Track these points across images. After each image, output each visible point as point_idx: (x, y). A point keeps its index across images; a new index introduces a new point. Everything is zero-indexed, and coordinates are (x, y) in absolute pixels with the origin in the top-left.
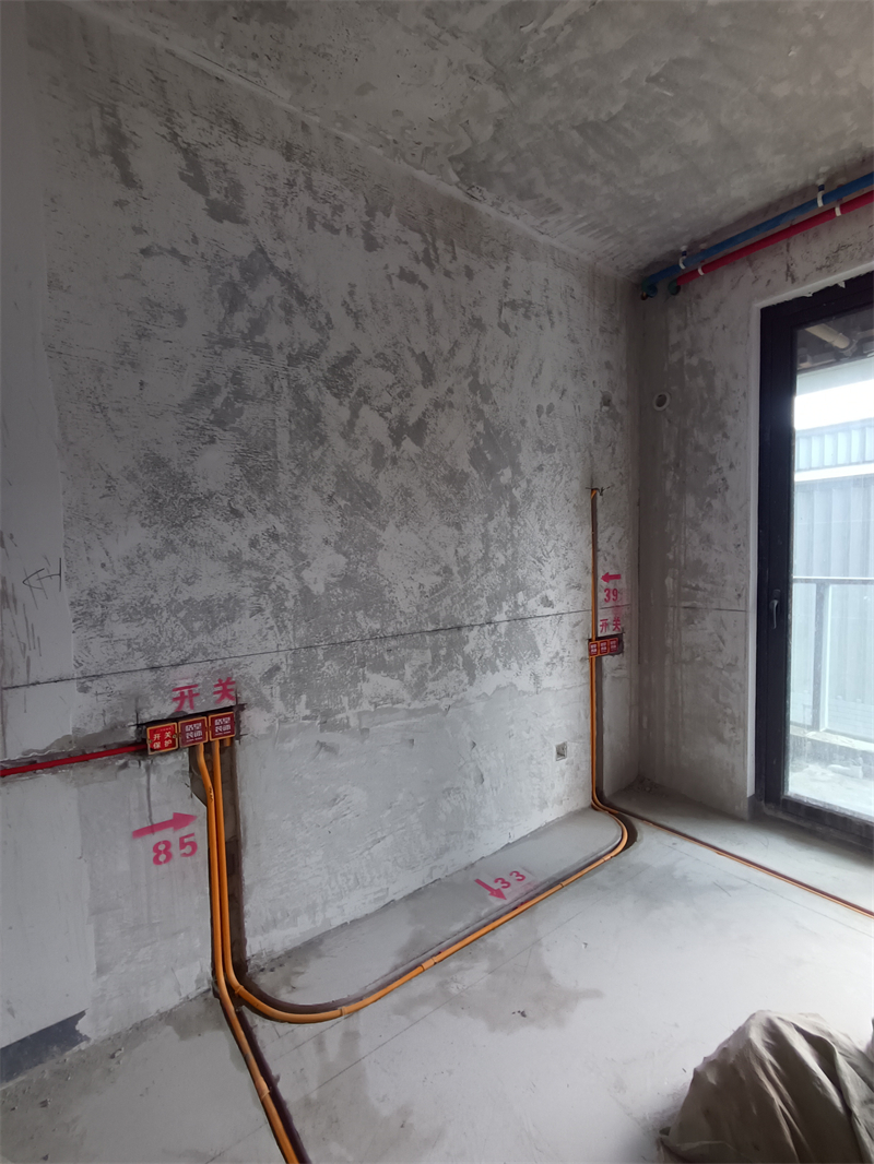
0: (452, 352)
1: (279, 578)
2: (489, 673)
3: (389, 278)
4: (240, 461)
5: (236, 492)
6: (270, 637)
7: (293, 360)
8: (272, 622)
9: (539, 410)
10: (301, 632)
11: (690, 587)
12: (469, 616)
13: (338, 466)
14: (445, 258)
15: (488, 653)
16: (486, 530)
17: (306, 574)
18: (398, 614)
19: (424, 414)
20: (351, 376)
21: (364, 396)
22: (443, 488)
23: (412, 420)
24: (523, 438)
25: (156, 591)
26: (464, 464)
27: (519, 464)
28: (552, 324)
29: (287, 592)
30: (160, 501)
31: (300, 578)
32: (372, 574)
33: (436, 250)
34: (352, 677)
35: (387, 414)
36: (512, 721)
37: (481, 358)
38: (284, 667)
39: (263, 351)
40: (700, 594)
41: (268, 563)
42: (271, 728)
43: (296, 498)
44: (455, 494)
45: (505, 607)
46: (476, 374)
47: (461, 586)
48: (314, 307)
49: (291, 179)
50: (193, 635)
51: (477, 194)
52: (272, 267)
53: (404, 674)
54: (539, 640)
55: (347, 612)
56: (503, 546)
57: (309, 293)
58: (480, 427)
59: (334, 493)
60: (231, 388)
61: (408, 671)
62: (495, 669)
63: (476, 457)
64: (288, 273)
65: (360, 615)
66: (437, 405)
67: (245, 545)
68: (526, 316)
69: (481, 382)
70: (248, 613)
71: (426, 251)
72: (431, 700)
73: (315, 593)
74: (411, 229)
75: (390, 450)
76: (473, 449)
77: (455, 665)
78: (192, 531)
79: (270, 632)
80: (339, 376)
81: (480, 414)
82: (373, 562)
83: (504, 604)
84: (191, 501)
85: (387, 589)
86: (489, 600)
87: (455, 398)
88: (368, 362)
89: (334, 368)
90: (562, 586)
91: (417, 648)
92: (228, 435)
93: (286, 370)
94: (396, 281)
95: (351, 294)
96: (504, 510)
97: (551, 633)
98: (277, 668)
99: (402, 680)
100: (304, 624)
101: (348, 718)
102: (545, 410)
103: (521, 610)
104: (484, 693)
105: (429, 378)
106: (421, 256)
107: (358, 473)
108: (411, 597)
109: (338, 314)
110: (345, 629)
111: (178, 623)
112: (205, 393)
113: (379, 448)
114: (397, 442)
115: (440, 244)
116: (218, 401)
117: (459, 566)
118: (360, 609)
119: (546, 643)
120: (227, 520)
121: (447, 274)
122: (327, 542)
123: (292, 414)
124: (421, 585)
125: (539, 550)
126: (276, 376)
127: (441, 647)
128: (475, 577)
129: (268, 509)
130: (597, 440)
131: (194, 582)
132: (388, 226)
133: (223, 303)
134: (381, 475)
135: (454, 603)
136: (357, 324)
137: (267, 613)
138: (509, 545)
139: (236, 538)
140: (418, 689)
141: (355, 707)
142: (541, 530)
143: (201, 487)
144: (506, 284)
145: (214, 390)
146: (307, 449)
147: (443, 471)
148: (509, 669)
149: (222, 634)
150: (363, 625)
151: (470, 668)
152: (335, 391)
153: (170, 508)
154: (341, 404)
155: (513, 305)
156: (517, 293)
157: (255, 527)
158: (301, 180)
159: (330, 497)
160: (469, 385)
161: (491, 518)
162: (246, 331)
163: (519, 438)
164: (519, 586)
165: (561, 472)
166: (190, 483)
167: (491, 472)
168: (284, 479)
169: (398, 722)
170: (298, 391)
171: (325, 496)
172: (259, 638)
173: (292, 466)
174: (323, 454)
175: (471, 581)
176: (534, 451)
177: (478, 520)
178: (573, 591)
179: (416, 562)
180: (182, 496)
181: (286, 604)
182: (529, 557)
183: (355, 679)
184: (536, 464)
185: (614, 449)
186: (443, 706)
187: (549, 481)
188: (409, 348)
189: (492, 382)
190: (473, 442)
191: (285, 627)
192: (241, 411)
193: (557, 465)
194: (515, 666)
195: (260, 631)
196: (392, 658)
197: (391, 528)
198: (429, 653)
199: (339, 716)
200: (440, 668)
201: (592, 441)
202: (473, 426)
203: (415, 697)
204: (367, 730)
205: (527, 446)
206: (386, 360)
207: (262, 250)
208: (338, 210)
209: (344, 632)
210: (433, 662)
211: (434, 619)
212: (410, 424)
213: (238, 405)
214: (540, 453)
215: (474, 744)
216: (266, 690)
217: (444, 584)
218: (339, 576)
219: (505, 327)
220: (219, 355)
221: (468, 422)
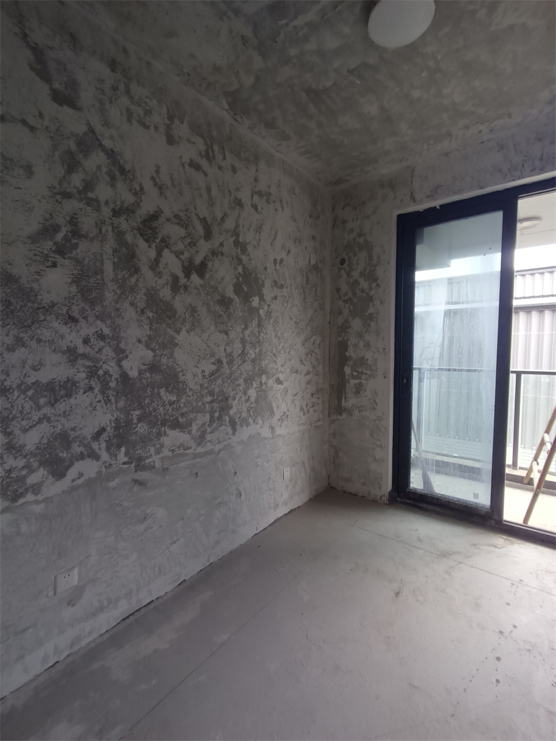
0: (223, 219)
1: (105, 366)
2: (244, 427)
3: (183, 165)
4: (76, 280)
5: (73, 304)
6: (98, 408)
7: (116, 213)
8: (100, 397)
9: (275, 261)
10: (121, 404)
11: (357, 372)
12: (233, 391)
13: (147, 289)
14: (219, 157)
15: (244, 415)
16: (244, 336)
17: (125, 363)
18: (188, 390)
19: (205, 258)
20: (157, 228)
21: (165, 243)
22: (217, 308)
23: (198, 260)
24: (265, 278)
25: (8, 376)
26: (230, 292)
27: (263, 295)
28: (283, 209)
29: (111, 376)
30: (12, 308)
31: (120, 366)
32: (171, 363)
33: (213, 151)
34: (157, 434)
35: (181, 256)
36: (258, 457)
37: (241, 225)
38: (108, 429)
39: (94, 203)
40: (364, 377)
41: (98, 356)
42: (99, 473)
43: (118, 310)
44: (225, 313)
45: (255, 385)
46: (238, 235)
47: (228, 372)
48: (131, 177)
49: (115, 85)
50: (39, 408)
51: (239, 119)
52: (101, 145)
53: (191, 430)
54: (274, 405)
55: (153, 389)
56: (253, 346)
57: (128, 167)
58: (240, 269)
59: (145, 308)
60: (69, 228)
61: (194, 427)
62: (248, 425)
63: (237, 289)
64: (113, 151)
65: (162, 391)
66: (214, 253)
67: (79, 342)
68: (268, 202)
69: (241, 241)
70: (82, 391)
71: (207, 151)
72: (209, 447)
73: (131, 377)
74: (197, 134)
75: (183, 281)
76: (235, 283)
77: (224, 423)
78: (39, 331)
79: (98, 404)
80: (149, 227)
81: (240, 261)
82: (171, 356)
83: (254, 382)
84: (38, 308)
85: (181, 374)
86: (245, 381)
87: (225, 250)
88: (168, 220)
89: (144, 222)
90: (288, 371)
91: (200, 412)
92: (67, 262)
93: (111, 219)
94: (187, 167)
95: (157, 172)
96: (255, 323)
97: (281, 401)
98: (103, 430)
99: (190, 434)
100: (123, 398)
101: (154, 462)
102: (278, 262)
103: (264, 386)
104: (242, 440)
105: (208, 235)
106: (203, 154)
107: (161, 295)
108: (196, 379)
109: (148, 185)
110: (152, 401)
111: (27, 399)
112: (48, 230)
113: (175, 279)
114: (188, 276)
115: (216, 148)
116: (59, 237)
117: (227, 358)
118: (162, 387)
119: (278, 407)
120: (66, 324)
121: (220, 168)
122: (139, 341)
123: (115, 251)
124: (203, 371)
125: (274, 349)
126: (103, 222)
127: (216, 411)
128: (237, 366)
129: (97, 317)
130: (307, 283)
131: (40, 369)
132: (182, 130)
133: (63, 165)
134: (177, 297)
135: (223, 383)
136: (161, 193)
137: (96, 391)
138: (257, 345)
139: (72, 337)
140: (201, 440)
141: (159, 454)
142: (276, 336)
143: (46, 299)
144: (256, 180)
145: (57, 228)
146: (126, 276)
147: (217, 297)
148: (257, 424)
149: (62, 406)
150: (165, 398)
151: (233, 424)
152: (146, 237)
153: (20, 313)
154: (150, 246)
155: (260, 194)
156: (262, 186)
157: (86, 330)
158: (122, 87)
159: (142, 311)
160: (234, 242)
161: (246, 328)
162: (81, 188)
163: (264, 278)
164: (263, 372)
165: (287, 302)
166: (36, 295)
167: (246, 299)
168: (109, 296)
169: (189, 462)
170: (119, 235)
171: (139, 310)
172: (90, 409)
173: (115, 287)
174: (137, 280)
175: (234, 368)
176: (272, 287)
177: (239, 329)
178: (294, 374)
179: (200, 356)
180: (30, 305)
181: (110, 384)
182: (269, 353)
183: (159, 435)
184: (273, 296)
185: (316, 289)
186: (216, 450)
187: (281, 306)
188: (195, 213)
189: (248, 241)
190: (235, 279)
191: (110, 401)
192: (76, 246)
193: (285, 297)
194: (260, 422)
195: (91, 404)
196: (184, 420)
197: (183, 333)
198: (208, 416)
199: (148, 461)
200: (215, 425)
201: (305, 283)
202: (235, 268)
203: (199, 445)
204: (167, 469)
205: (268, 284)
206: (180, 219)
207: (93, 132)
208: (148, 112)
209: (152, 403)
210: (210, 421)
211: (211, 393)
212: (196, 264)
213: (74, 241)
214: (275, 288)
215: (236, 473)
216: (95, 446)
217: (218, 370)
218: (148, 365)
219: (255, 207)
220: (60, 203)
221: (233, 266)
